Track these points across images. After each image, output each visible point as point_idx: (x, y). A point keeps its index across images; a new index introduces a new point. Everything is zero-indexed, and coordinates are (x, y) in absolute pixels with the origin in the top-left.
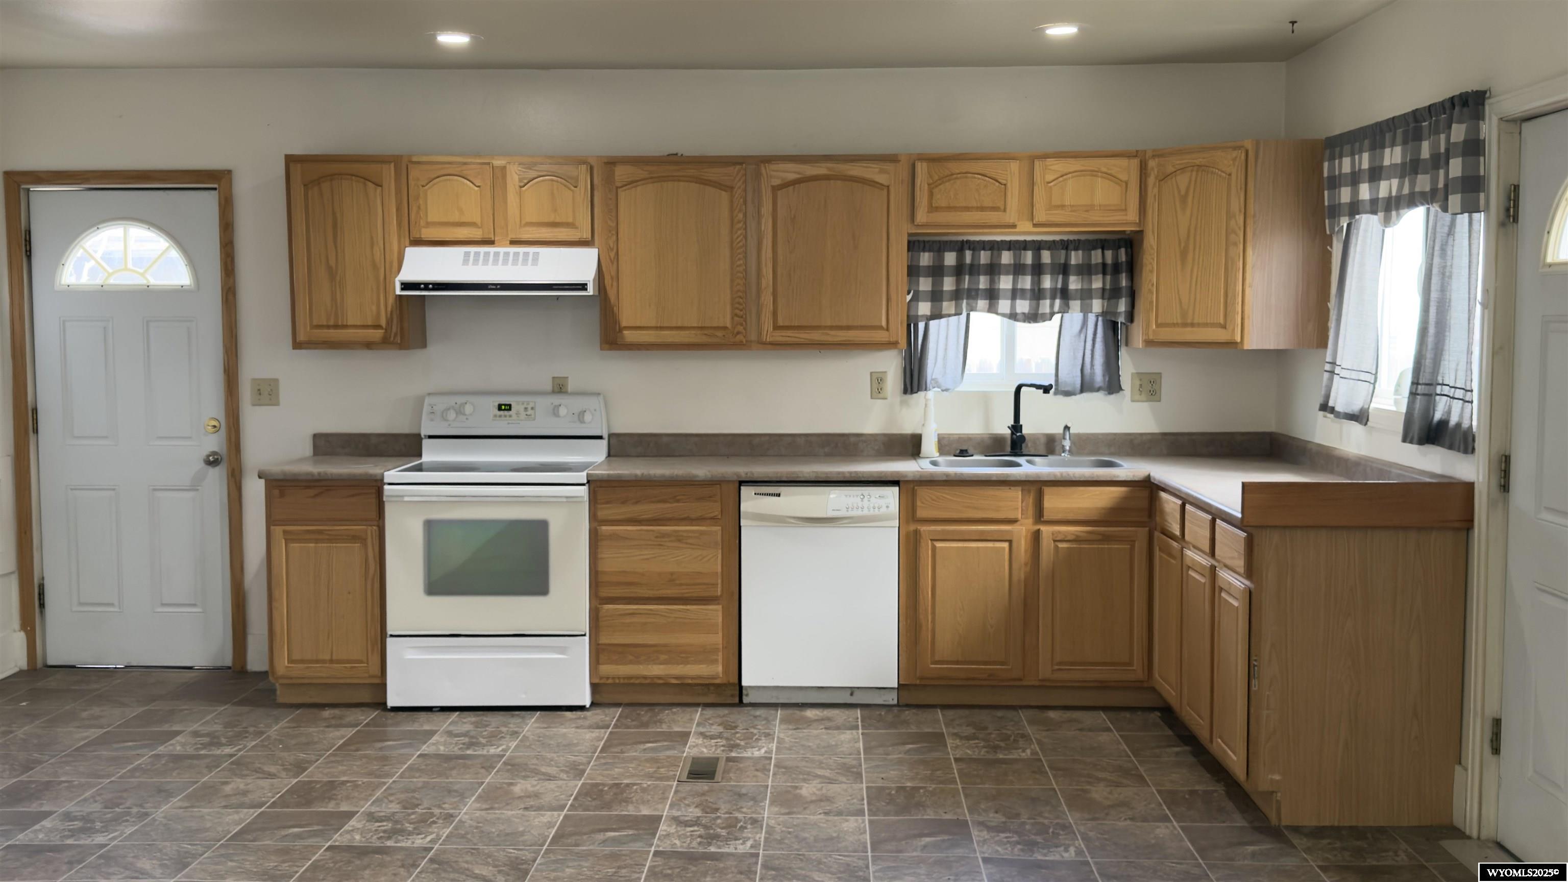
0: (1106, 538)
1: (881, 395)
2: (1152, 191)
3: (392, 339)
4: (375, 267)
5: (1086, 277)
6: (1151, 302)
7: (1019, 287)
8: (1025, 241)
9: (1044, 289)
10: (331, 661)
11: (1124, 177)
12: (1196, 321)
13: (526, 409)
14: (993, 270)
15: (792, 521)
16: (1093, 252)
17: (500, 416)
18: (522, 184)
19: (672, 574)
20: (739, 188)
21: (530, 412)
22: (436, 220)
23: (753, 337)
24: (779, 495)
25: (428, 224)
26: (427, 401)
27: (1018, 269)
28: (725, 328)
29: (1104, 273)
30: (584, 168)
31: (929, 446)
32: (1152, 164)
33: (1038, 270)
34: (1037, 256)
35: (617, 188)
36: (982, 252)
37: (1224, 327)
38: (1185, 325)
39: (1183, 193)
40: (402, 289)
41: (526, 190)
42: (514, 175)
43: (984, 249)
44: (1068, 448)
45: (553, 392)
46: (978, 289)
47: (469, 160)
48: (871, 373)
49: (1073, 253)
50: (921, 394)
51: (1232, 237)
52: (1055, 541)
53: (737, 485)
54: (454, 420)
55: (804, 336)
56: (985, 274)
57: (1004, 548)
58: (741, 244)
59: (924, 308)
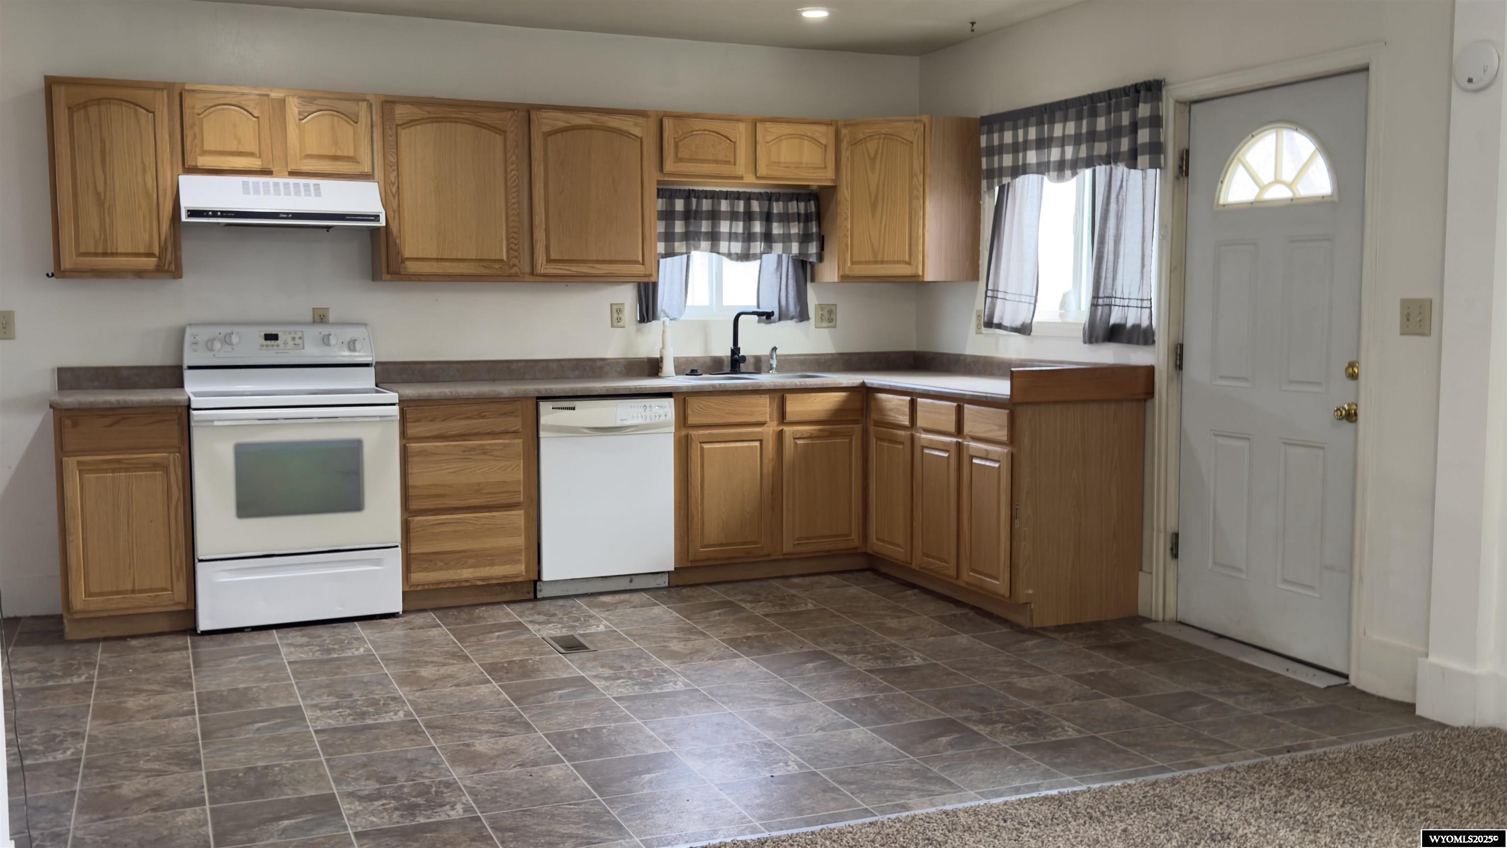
0: (832, 434)
1: (621, 324)
2: (845, 154)
3: (166, 267)
4: (148, 195)
5: (786, 224)
6: (847, 245)
7: (733, 231)
8: (738, 192)
9: (755, 233)
10: (133, 592)
11: (824, 141)
12: (885, 259)
13: (294, 338)
14: (714, 216)
15: (586, 431)
16: (790, 203)
17: (267, 346)
18: (302, 117)
19: (479, 484)
20: (512, 132)
21: (297, 341)
22: (213, 148)
23: (527, 269)
24: (574, 409)
25: (204, 153)
26: (189, 332)
27: (733, 216)
28: (502, 260)
29: (799, 222)
30: (364, 104)
31: (668, 367)
32: (844, 131)
33: (749, 217)
34: (748, 206)
35: (397, 125)
36: (704, 200)
37: (909, 263)
38: (876, 262)
39: (872, 155)
40: (189, 216)
41: (307, 122)
42: (293, 107)
43: (706, 198)
44: (774, 366)
45: (314, 322)
46: (701, 232)
47: (246, 91)
48: (611, 305)
49: (775, 204)
50: (654, 323)
51: (915, 192)
52: (794, 439)
53: (535, 401)
54: (219, 351)
55: (575, 269)
56: (707, 219)
57: (756, 446)
58: (514, 184)
59: (661, 247)
